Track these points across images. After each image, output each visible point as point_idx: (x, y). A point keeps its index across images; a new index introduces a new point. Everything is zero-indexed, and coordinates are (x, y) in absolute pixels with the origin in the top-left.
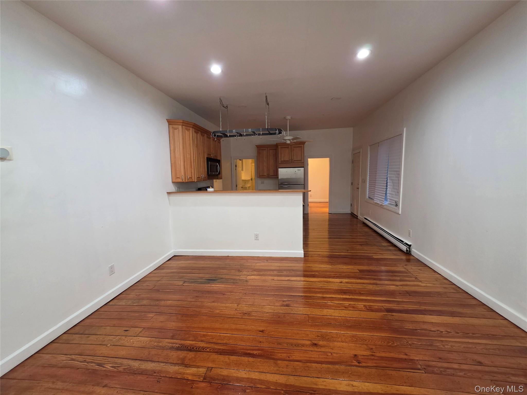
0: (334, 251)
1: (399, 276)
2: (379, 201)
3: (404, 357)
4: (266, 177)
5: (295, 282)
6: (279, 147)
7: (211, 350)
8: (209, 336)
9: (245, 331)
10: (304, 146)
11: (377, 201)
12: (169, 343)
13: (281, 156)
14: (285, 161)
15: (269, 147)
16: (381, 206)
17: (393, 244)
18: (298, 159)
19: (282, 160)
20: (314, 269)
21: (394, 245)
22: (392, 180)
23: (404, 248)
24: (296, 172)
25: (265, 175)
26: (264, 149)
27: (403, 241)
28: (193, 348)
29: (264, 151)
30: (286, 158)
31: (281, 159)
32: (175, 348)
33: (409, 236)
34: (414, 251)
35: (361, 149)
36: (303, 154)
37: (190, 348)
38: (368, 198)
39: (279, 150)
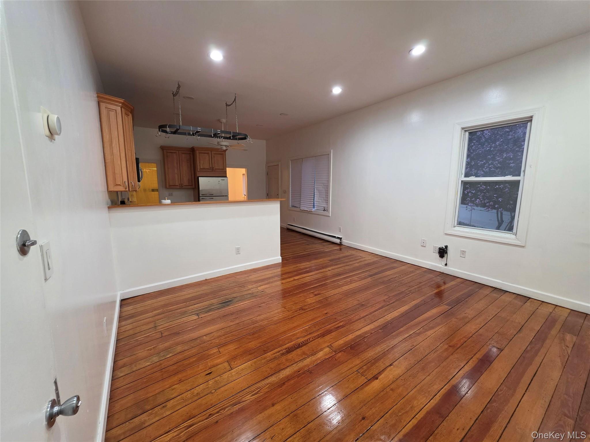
0: (295, 253)
1: (352, 258)
2: (306, 208)
3: (399, 292)
4: (179, 187)
5: (302, 279)
6: (197, 152)
7: (314, 338)
8: (297, 334)
9: (317, 318)
10: (225, 153)
11: (304, 208)
12: (274, 354)
13: (200, 163)
14: (204, 169)
15: (180, 151)
16: (310, 212)
17: (325, 240)
18: (220, 168)
19: (201, 168)
20: (302, 267)
21: (327, 240)
22: (318, 190)
23: (338, 241)
24: (219, 182)
25: (177, 185)
26: (174, 151)
27: (335, 237)
28: (299, 345)
29: (174, 154)
30: (206, 166)
31: (200, 166)
32: (286, 353)
33: (339, 232)
34: (345, 242)
35: (280, 162)
36: (225, 162)
37: (297, 346)
38: (291, 207)
39: (198, 155)
